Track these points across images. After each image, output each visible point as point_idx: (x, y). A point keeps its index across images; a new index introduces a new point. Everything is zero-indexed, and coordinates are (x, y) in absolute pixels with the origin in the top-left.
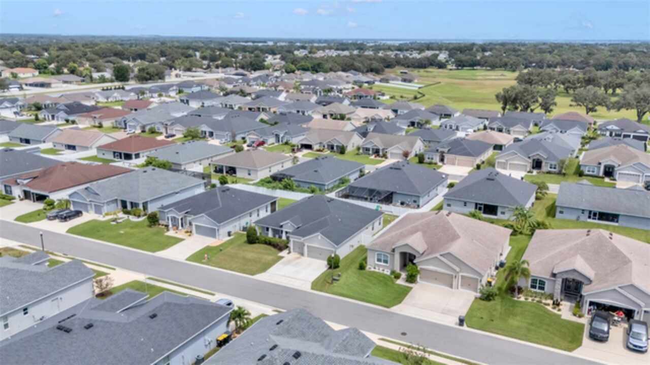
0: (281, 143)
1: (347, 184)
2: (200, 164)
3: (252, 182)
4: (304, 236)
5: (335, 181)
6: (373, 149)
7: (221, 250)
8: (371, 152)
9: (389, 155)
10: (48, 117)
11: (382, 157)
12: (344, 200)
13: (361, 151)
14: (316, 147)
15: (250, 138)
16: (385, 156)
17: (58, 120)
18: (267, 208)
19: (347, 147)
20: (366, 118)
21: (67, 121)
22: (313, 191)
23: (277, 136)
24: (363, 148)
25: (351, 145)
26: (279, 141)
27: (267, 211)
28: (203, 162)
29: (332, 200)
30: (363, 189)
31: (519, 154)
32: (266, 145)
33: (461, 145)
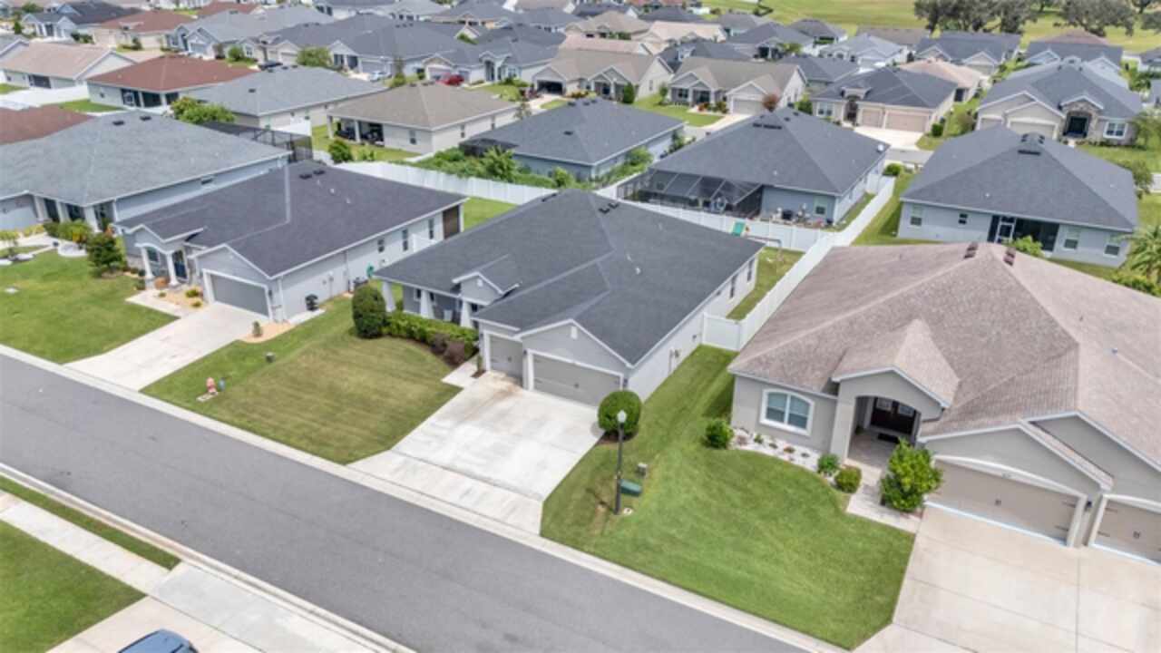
0: (497, 80)
1: (646, 167)
2: (307, 118)
3: (414, 160)
4: (523, 325)
5: (615, 159)
6: (695, 92)
7: (269, 360)
8: (690, 99)
9: (730, 105)
10: (41, 30)
11: (715, 110)
12: (639, 205)
13: (669, 97)
14: (571, 89)
15: (431, 69)
16: (722, 108)
17: (60, 35)
18: (431, 224)
19: (637, 87)
20: (670, 41)
21: (76, 37)
22: (560, 183)
23: (489, 65)
24: (674, 90)
25: (648, 84)
26: (493, 76)
27: (431, 236)
28: (312, 113)
29: (611, 206)
30: (687, 178)
31: (1037, 101)
32: (465, 85)
33: (896, 81)
